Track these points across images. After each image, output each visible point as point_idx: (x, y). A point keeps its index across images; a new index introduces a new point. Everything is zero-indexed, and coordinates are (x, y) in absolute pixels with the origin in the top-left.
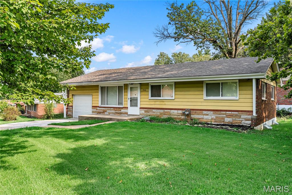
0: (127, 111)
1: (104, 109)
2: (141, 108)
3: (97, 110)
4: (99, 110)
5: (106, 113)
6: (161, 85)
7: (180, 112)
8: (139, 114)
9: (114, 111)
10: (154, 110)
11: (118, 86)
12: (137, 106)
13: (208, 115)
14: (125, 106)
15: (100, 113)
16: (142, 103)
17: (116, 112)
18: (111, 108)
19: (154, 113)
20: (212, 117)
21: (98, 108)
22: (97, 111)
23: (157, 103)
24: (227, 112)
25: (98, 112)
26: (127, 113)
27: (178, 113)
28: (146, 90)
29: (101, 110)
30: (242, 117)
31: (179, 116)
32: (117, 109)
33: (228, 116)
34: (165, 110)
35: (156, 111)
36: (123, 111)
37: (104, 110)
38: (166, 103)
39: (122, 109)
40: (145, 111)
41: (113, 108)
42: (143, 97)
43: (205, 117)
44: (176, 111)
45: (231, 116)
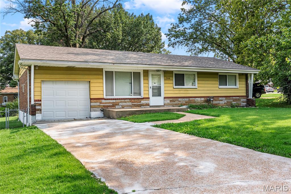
0: (148, 101)
1: (114, 101)
2: (165, 98)
3: (101, 103)
4: (106, 103)
5: (117, 107)
6: (184, 74)
7: (203, 99)
8: (163, 104)
9: (130, 104)
10: (179, 99)
11: (133, 72)
12: (160, 95)
13: (222, 100)
14: (147, 96)
15: (108, 107)
16: (167, 92)
17: (134, 105)
18: (127, 99)
19: (180, 102)
20: (225, 102)
21: (103, 101)
22: (101, 105)
23: (182, 92)
24: (233, 98)
25: (104, 106)
26: (148, 105)
27: (201, 101)
28: (169, 78)
29: (110, 103)
30: (242, 100)
31: (202, 103)
32: (136, 100)
33: (234, 100)
34: (190, 99)
35: (182, 100)
36: (143, 102)
37: (114, 103)
38: (190, 92)
39: (142, 100)
40: (171, 101)
41: (129, 99)
42: (167, 85)
43: (221, 102)
44: (199, 99)
45: (236, 100)
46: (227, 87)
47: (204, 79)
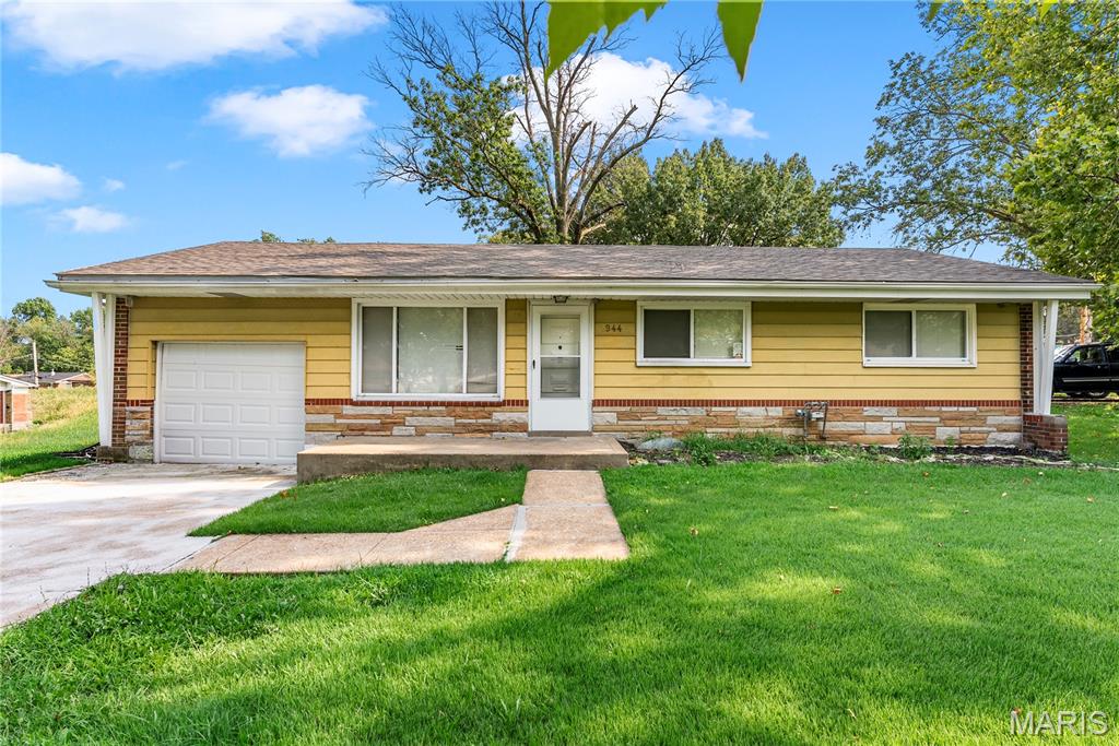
0: (523, 416)
1: (388, 410)
2: (596, 403)
3: (339, 415)
4: (356, 417)
5: (396, 430)
6: (689, 311)
7: (777, 412)
8: (586, 427)
9: (450, 421)
10: (661, 410)
11: (468, 309)
12: (576, 394)
13: (879, 419)
14: (516, 395)
15: (364, 430)
16: (603, 381)
17: (464, 425)
18: (436, 404)
19: (662, 422)
20: (896, 425)
21: (348, 410)
22: (338, 421)
23: (674, 380)
24: (944, 409)
25: (348, 425)
26: (523, 427)
27: (767, 417)
28: (620, 329)
29: (371, 416)
30: (991, 420)
31: (774, 426)
32: (470, 409)
33: (945, 421)
34: (714, 409)
35: (673, 413)
36: (500, 416)
37: (388, 417)
38: (715, 381)
39: (498, 409)
40: (620, 416)
41: (443, 404)
42: (604, 355)
43: (872, 427)
44: (759, 411)
45: (957, 418)
46: (914, 361)
47: (786, 329)
